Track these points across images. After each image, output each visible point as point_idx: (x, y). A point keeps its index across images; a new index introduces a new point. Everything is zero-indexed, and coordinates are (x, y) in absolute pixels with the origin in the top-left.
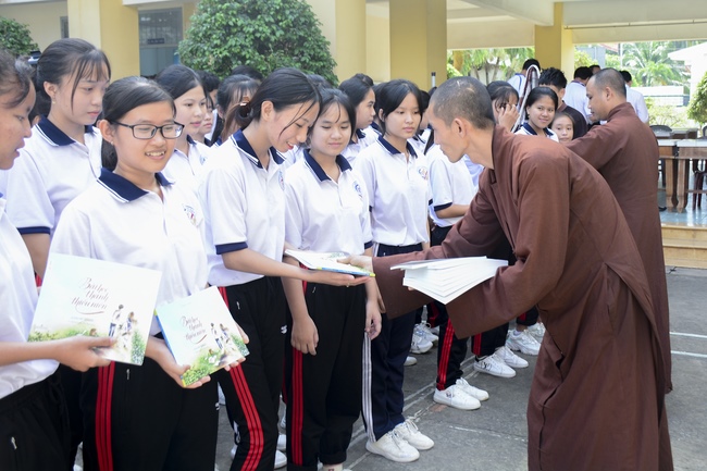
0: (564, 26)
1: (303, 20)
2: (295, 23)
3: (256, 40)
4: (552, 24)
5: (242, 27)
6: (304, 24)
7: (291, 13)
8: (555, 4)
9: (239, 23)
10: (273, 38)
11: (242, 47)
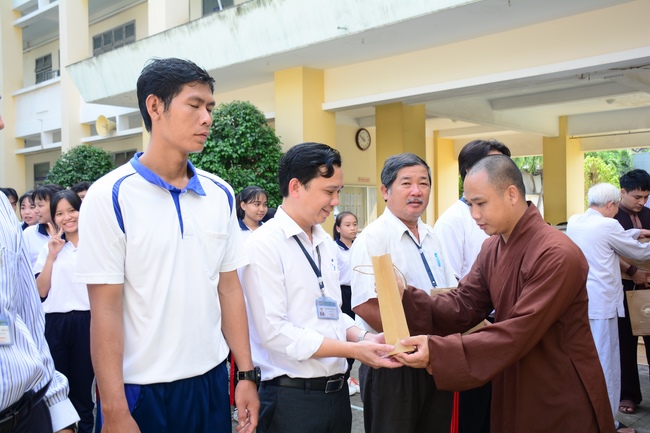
0: (568, 137)
1: (260, 141)
2: (255, 144)
3: (222, 157)
4: (557, 135)
5: (213, 147)
6: (262, 144)
7: (251, 136)
8: (561, 118)
9: (211, 145)
10: (235, 156)
11: (212, 162)
